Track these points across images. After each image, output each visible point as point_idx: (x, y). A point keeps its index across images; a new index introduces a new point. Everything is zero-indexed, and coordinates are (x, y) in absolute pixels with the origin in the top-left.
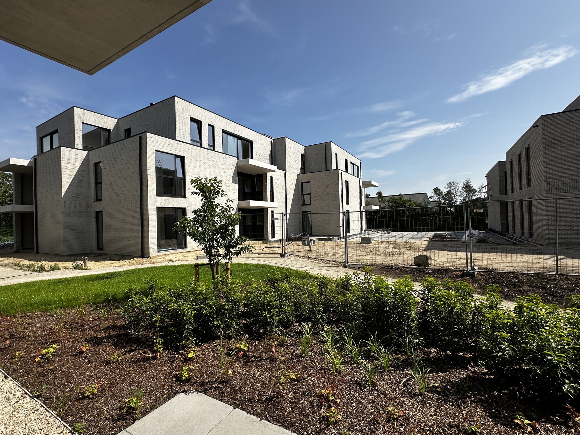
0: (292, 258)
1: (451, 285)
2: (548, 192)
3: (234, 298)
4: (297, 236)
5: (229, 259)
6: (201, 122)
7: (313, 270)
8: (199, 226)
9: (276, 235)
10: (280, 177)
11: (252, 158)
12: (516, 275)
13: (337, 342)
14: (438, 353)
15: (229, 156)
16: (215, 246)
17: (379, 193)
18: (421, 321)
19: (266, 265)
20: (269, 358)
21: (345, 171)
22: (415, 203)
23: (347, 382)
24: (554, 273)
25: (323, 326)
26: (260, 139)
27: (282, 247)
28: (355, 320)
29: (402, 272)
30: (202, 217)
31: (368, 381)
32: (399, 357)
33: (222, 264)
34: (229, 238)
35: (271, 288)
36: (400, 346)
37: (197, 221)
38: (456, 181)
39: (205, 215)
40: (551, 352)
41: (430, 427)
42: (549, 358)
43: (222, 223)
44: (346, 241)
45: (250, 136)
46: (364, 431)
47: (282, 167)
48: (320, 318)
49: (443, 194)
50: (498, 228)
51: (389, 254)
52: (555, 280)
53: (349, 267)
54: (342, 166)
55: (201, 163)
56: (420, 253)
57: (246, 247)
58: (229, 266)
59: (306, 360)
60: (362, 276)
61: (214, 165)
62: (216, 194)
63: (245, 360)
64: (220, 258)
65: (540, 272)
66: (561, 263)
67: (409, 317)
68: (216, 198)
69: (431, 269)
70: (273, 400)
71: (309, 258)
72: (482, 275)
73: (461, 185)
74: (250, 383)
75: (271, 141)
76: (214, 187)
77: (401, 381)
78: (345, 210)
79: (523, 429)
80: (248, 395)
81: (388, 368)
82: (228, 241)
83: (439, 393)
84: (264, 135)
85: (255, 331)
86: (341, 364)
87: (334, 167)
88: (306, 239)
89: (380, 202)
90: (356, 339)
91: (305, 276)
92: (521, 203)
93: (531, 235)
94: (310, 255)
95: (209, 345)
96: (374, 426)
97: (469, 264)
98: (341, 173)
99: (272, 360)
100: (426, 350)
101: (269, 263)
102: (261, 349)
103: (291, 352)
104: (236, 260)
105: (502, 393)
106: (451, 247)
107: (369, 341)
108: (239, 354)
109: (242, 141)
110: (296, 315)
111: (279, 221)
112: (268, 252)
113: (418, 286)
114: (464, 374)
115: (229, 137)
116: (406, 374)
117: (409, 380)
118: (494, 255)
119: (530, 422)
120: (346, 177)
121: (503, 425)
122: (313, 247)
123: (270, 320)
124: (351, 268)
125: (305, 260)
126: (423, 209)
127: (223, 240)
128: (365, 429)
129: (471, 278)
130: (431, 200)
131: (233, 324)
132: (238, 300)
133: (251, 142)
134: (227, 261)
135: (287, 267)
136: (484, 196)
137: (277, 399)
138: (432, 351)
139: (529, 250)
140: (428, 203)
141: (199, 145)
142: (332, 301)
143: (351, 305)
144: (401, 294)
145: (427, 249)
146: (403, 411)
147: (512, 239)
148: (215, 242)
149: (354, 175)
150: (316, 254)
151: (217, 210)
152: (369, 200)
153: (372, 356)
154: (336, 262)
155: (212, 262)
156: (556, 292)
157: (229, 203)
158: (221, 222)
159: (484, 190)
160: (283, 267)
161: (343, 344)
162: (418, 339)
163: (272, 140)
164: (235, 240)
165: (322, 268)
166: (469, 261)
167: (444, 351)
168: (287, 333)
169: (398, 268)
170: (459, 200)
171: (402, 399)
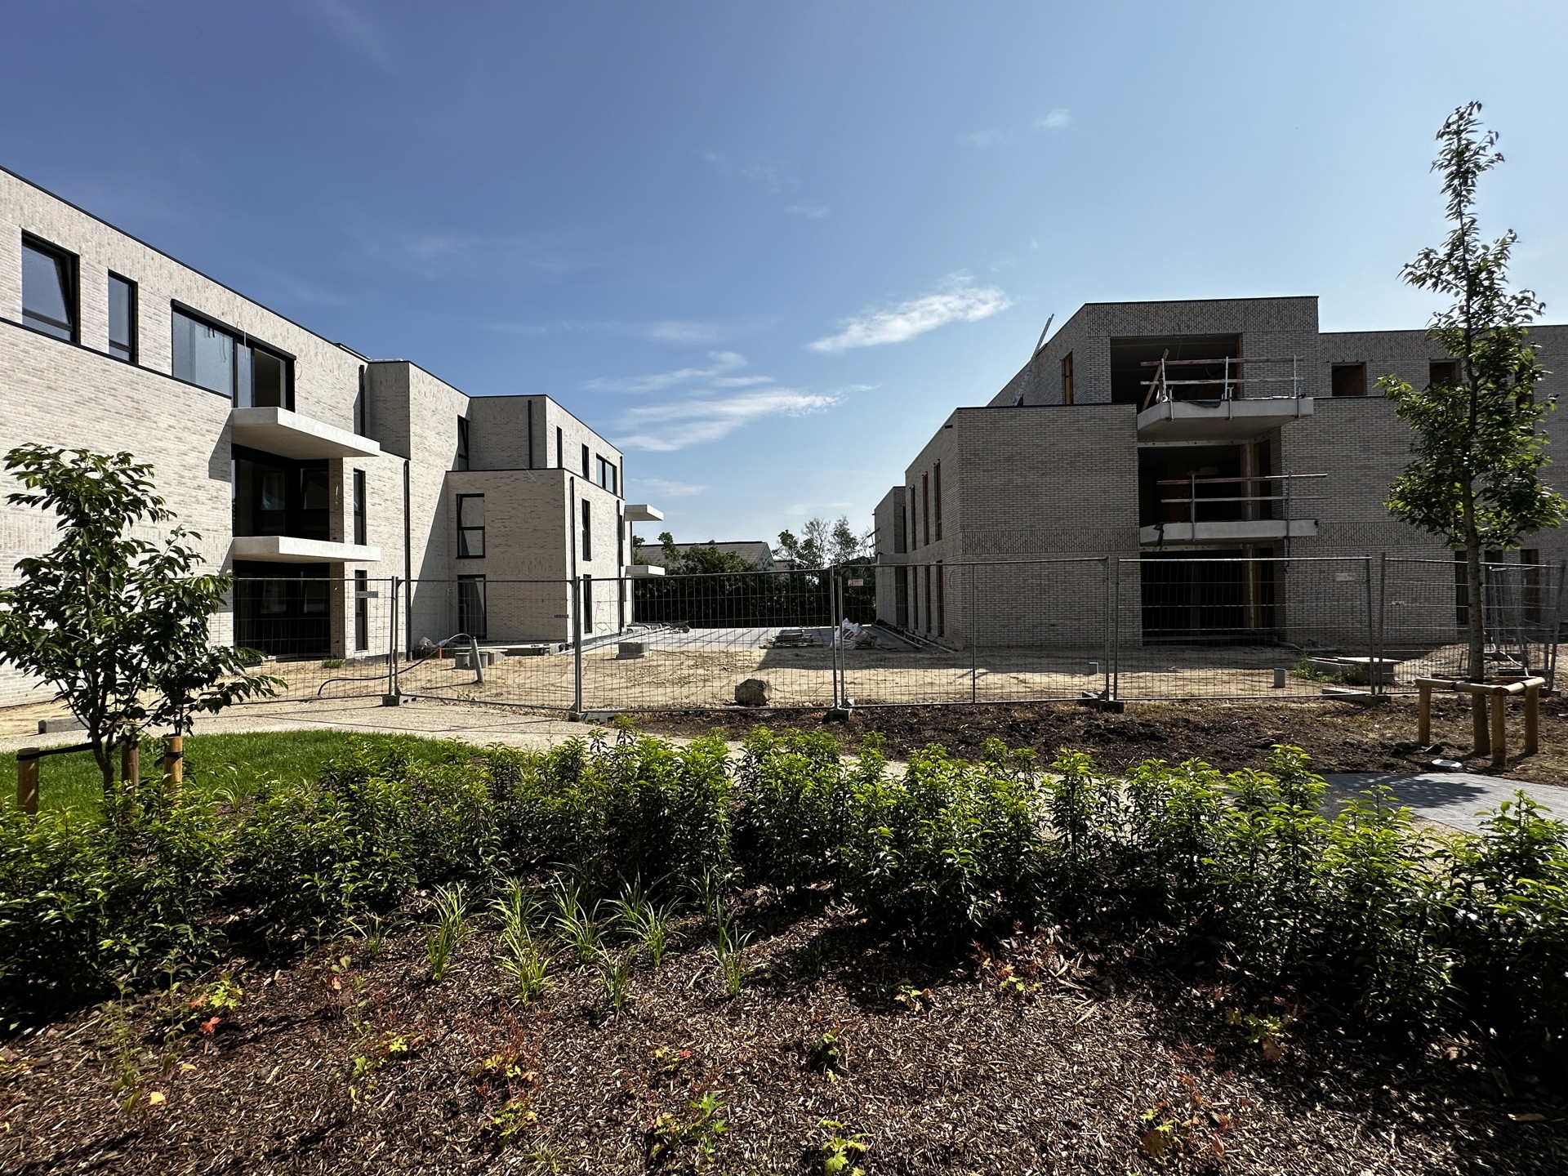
0: (421, 704)
1: (799, 740)
2: (965, 552)
3: (188, 848)
4: (440, 644)
5: (178, 724)
6: (75, 258)
7: (484, 735)
8: (46, 618)
9: (371, 642)
10: (389, 474)
11: (291, 407)
12: (914, 710)
13: (536, 919)
14: (771, 894)
15: (201, 391)
16: (119, 682)
17: (666, 537)
18: (740, 828)
19: (330, 731)
20: (317, 1013)
21: (582, 474)
22: (742, 562)
23: (558, 1018)
24: (969, 701)
25: (503, 884)
26: (320, 357)
27: (390, 676)
28: (589, 853)
29: (710, 722)
30: (62, 583)
31: (613, 998)
32: (690, 921)
33: (149, 742)
34: (182, 655)
35: (339, 798)
36: (691, 895)
37: (37, 600)
38: (823, 520)
39: (73, 578)
40: (952, 851)
41: (745, 1064)
42: (949, 860)
43: (153, 606)
44: (578, 654)
45: (284, 340)
46: (595, 1130)
47: (397, 444)
48: (493, 863)
49: (799, 545)
50: (892, 619)
51: (683, 681)
52: (971, 713)
53: (583, 719)
54: (572, 462)
55: (69, 399)
56: (749, 676)
57: (253, 681)
58: (179, 746)
59: (445, 988)
60: (611, 741)
61: (133, 412)
62: (125, 510)
63: (226, 1040)
64: (139, 722)
65: (951, 702)
66: (980, 682)
67: (712, 823)
68: (127, 522)
69: (769, 709)
70: (323, 1139)
71: (473, 702)
72: (861, 714)
73: (831, 529)
74: (241, 1110)
75: (362, 367)
76: (118, 484)
77: (689, 978)
78: (580, 574)
79: (909, 1010)
80: (228, 1151)
81: (662, 954)
82: (178, 666)
83: (766, 983)
84: (338, 345)
85: (272, 942)
86: (545, 975)
87: (552, 463)
88: (467, 651)
89: (667, 558)
90: (586, 902)
91: (451, 755)
92: (928, 568)
93: (941, 633)
94: (478, 694)
95: (71, 1027)
96: (621, 1108)
97: (839, 694)
98: (572, 479)
99: (329, 1017)
100: (748, 893)
101: (340, 727)
102: (294, 990)
103: (396, 977)
104: (206, 724)
105: (880, 949)
106: (811, 659)
107: (620, 899)
108: (204, 1027)
109: (253, 353)
110: (419, 869)
111: (380, 601)
112: (341, 694)
113: (736, 752)
114: (817, 926)
115: (200, 329)
116: (703, 957)
117: (707, 970)
118: (881, 673)
119: (919, 993)
120: (585, 490)
121: (878, 1012)
122: (488, 673)
123: (330, 896)
124: (591, 722)
125: (463, 708)
126: (760, 575)
127: (152, 662)
128: (597, 1125)
129: (841, 723)
130: (776, 558)
131: (183, 935)
132: (208, 855)
133: (290, 360)
134: (171, 730)
135: (404, 732)
136: (869, 553)
137: (337, 1130)
138: (759, 892)
139: (938, 659)
140: (770, 565)
141: (67, 335)
142: (528, 813)
143: (579, 814)
144: (697, 775)
145: (764, 665)
146: (689, 1048)
147: (913, 640)
148: (118, 669)
149: (604, 486)
150: (494, 691)
151: (132, 562)
152: (641, 552)
153: (626, 936)
154: (551, 708)
155: (104, 739)
156: (971, 736)
157: (180, 542)
158: (147, 603)
159: (870, 541)
160: (390, 735)
161: (552, 921)
162: (732, 871)
163: (366, 365)
164: (204, 659)
165: (510, 728)
166: (839, 688)
167: (782, 887)
168: (386, 925)
169: (700, 712)
170: (827, 561)
171: (689, 1021)
